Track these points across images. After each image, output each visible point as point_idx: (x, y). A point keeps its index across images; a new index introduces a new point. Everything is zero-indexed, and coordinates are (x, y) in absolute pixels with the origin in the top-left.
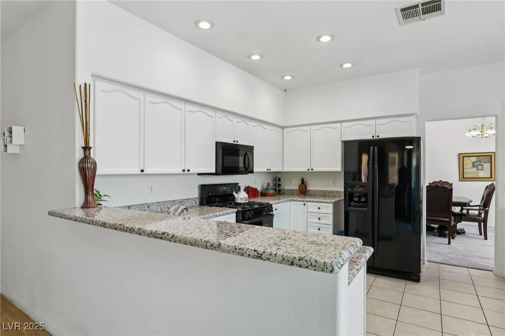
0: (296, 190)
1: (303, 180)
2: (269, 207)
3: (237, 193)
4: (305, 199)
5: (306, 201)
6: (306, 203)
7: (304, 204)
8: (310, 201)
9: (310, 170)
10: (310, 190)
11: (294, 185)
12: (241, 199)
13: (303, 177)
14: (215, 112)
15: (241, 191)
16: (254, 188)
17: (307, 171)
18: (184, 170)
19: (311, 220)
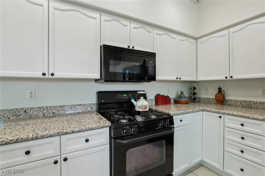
0: (213, 99)
1: (220, 89)
2: (170, 119)
3: (136, 101)
4: (222, 111)
5: (223, 114)
6: (222, 116)
7: (220, 117)
8: (228, 114)
9: (228, 78)
10: (229, 100)
12: (139, 107)
13: (220, 86)
14: (99, 14)
15: (140, 99)
16: (166, 95)
17: (225, 79)
18: (44, 74)
19: (229, 137)
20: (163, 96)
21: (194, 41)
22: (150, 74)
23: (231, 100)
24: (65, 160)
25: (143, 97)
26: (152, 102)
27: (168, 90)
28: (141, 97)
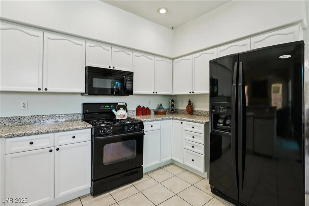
1: (190, 102)
3: (116, 111)
4: (183, 118)
5: (185, 121)
7: (182, 123)
9: (192, 93)
10: (196, 111)
11: (183, 106)
12: (118, 116)
13: (189, 100)
14: (85, 41)
15: (120, 109)
16: (146, 107)
17: (190, 94)
18: (39, 89)
19: (187, 137)
20: (144, 107)
21: (171, 61)
22: (128, 89)
23: (197, 111)
24: (58, 149)
25: (122, 108)
26: (133, 112)
27: (149, 102)
28: (120, 108)
